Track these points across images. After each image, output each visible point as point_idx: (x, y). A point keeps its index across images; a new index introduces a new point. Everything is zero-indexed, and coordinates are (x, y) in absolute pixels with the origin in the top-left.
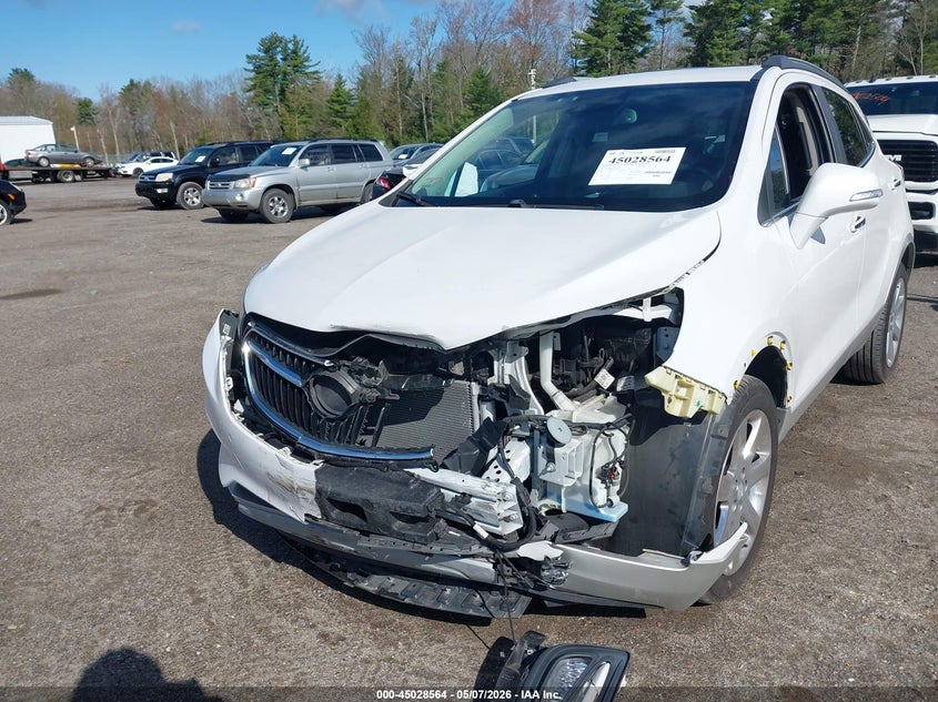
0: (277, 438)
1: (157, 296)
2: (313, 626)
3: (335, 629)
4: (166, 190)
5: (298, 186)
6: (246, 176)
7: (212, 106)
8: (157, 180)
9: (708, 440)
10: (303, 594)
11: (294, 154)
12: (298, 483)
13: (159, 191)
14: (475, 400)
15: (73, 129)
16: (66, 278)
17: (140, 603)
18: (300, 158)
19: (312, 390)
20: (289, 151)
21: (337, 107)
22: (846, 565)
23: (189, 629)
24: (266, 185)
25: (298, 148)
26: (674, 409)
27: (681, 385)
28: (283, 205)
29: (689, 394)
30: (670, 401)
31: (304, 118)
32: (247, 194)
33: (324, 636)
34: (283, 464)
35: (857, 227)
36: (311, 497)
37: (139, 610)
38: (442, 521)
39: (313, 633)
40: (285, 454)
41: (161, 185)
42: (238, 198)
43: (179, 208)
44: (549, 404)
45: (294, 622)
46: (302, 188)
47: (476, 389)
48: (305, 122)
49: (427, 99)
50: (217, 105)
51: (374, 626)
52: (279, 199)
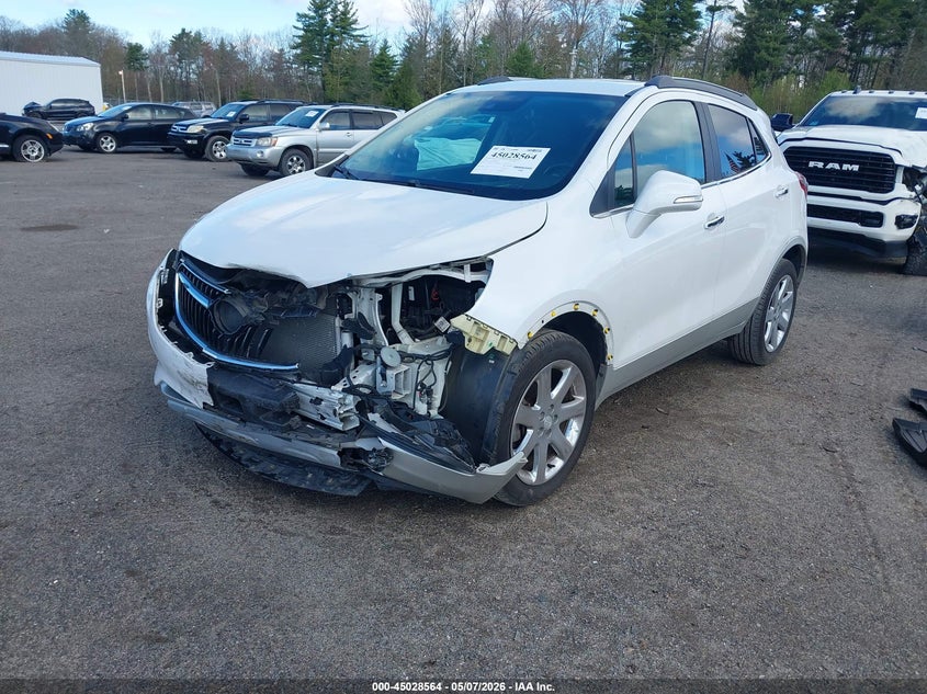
0: (185, 345)
1: (163, 239)
2: (210, 496)
3: (224, 499)
4: (195, 142)
5: (318, 148)
6: (268, 135)
7: (258, 61)
8: (188, 131)
9: (504, 375)
10: (210, 475)
11: (317, 117)
12: (197, 378)
13: (189, 142)
14: (338, 330)
15: (121, 73)
16: (85, 216)
17: (84, 469)
18: (321, 121)
19: (216, 313)
20: (312, 114)
21: (380, 71)
22: (641, 493)
23: (116, 489)
24: (286, 145)
25: (321, 111)
26: (473, 347)
27: (480, 329)
28: (302, 165)
29: (485, 338)
30: (470, 341)
31: (347, 79)
32: (267, 152)
33: (216, 502)
34: (187, 364)
35: (709, 225)
36: (206, 389)
37: (82, 474)
38: (297, 418)
39: (208, 500)
40: (188, 357)
41: (190, 136)
42: (259, 155)
43: (207, 160)
44: (394, 339)
45: (196, 491)
46: (321, 150)
47: (338, 322)
48: (346, 84)
49: (469, 70)
50: (263, 59)
51: (256, 499)
52: (298, 159)
